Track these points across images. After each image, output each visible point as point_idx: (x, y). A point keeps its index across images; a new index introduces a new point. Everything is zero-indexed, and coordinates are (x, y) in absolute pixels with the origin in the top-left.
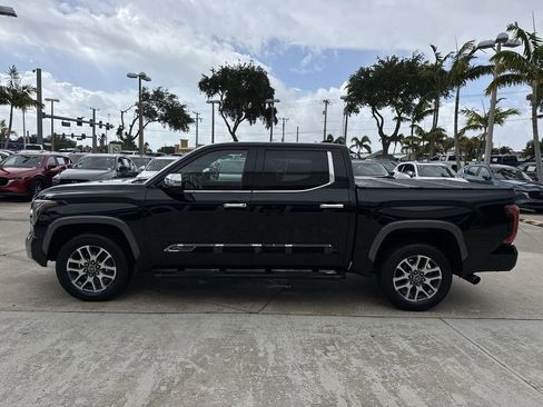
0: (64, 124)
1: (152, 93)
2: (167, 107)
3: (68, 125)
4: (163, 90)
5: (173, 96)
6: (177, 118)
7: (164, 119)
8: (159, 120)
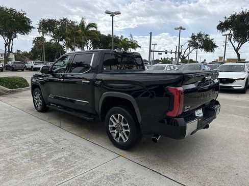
0: (159, 54)
1: (196, 35)
2: (204, 41)
3: (161, 54)
4: (202, 33)
5: (207, 35)
6: (209, 46)
7: (201, 47)
8: (199, 48)
